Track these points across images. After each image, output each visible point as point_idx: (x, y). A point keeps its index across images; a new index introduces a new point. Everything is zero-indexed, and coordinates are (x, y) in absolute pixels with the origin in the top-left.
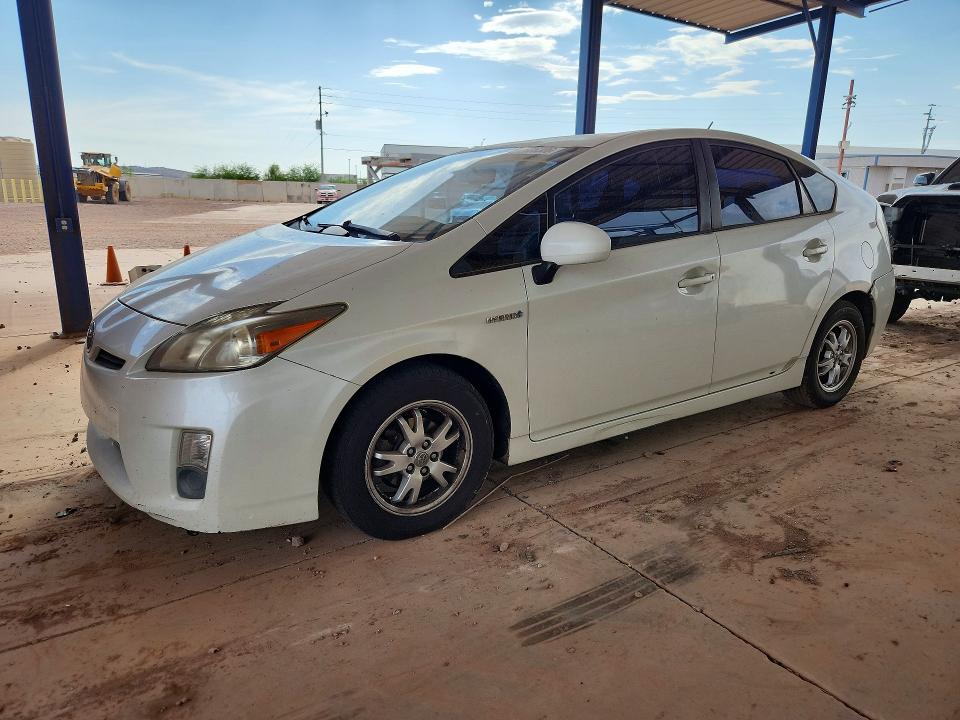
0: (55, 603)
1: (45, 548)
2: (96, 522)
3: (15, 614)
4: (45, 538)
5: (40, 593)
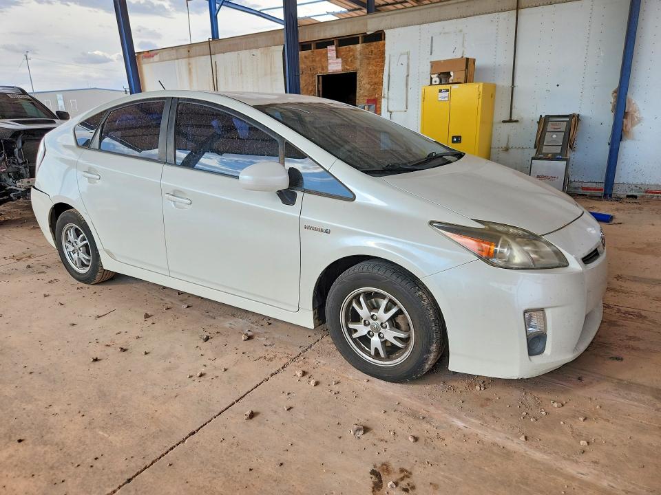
0: (632, 318)
1: (632, 343)
2: (600, 345)
3: (649, 321)
4: (633, 349)
5: (639, 325)
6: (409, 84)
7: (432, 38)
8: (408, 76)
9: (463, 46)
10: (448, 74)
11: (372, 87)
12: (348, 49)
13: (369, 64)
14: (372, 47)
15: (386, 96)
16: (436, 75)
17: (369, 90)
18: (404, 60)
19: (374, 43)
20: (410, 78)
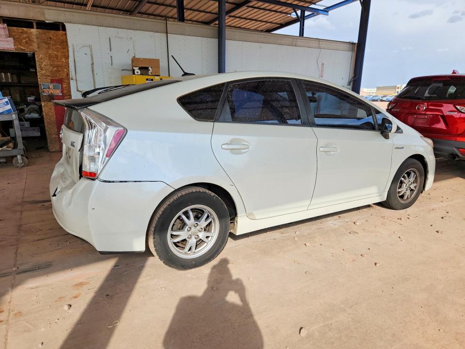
6: (95, 70)
7: (110, 38)
8: (93, 64)
9: (134, 49)
10: (147, 69)
11: (55, 69)
12: (20, 31)
13: (49, 48)
14: (50, 34)
15: (74, 78)
16: (138, 68)
17: (51, 71)
18: (88, 50)
19: (53, 32)
20: (95, 66)
